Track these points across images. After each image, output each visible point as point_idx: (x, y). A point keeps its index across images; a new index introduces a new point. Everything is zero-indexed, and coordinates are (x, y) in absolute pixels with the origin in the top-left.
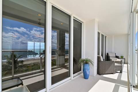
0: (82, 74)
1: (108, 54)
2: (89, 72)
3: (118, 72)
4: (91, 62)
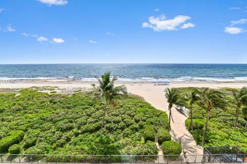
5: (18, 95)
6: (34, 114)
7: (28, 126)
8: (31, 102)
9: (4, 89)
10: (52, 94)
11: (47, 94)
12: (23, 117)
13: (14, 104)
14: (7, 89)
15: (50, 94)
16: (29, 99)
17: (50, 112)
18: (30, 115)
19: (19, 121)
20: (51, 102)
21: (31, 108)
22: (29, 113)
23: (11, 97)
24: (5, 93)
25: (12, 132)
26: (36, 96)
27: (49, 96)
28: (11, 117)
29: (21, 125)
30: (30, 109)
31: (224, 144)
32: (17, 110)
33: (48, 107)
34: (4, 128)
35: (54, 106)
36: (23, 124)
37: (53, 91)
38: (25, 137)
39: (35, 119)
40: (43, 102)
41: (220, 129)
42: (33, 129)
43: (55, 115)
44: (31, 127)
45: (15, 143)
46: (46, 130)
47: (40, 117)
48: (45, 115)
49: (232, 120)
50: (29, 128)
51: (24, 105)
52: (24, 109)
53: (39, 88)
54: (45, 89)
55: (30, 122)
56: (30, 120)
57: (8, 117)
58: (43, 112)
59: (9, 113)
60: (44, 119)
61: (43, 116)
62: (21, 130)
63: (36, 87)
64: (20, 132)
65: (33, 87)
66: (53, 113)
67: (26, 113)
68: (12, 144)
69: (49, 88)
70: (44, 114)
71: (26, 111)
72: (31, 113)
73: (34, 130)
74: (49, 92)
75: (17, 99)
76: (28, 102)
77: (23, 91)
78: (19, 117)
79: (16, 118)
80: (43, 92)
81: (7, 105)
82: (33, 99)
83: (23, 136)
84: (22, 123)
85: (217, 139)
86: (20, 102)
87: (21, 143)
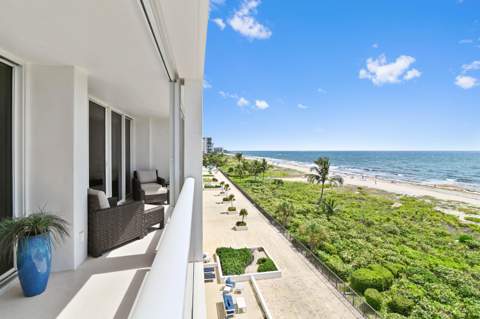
0: (16, 281)
1: (135, 173)
2: (49, 265)
3: (154, 229)
4: (55, 225)
5: (397, 204)
6: (419, 252)
7: (402, 270)
8: (416, 226)
9: (378, 190)
10: (469, 222)
11: (455, 219)
12: (397, 249)
13: (388, 220)
14: (383, 191)
15: (464, 222)
16: (413, 219)
17: (456, 265)
18: (410, 251)
19: (390, 252)
20: (462, 240)
21: (415, 237)
22: (410, 246)
23: (386, 207)
24: (378, 197)
25: (376, 266)
26: (429, 216)
27: (460, 225)
28: (379, 239)
29: (391, 261)
30: (413, 239)
32: (390, 232)
33: (452, 249)
34: (366, 252)
35: (470, 254)
36: (395, 262)
37: (473, 216)
38: (394, 287)
39: (418, 263)
40: (443, 234)
42: (411, 280)
43: (468, 276)
44: (408, 275)
45: (376, 287)
46: (438, 300)
47: (430, 265)
48: (442, 266)
50: (404, 276)
51: (404, 227)
52: (403, 234)
53: (438, 201)
54: (454, 208)
55: (408, 264)
56: (408, 260)
57: (374, 238)
58: (439, 257)
59: (377, 232)
60: (438, 274)
61: (437, 265)
62: (390, 270)
63: (432, 199)
64: (388, 274)
65: (426, 197)
66: (464, 269)
67: (404, 242)
68: (372, 286)
69: (465, 207)
70: (438, 261)
71: (405, 239)
72: (414, 248)
73: (412, 285)
74: (462, 217)
75: (395, 212)
76: (412, 223)
77: (407, 200)
78: (391, 246)
79: (387, 245)
80: (446, 211)
81: (378, 217)
82: (422, 219)
83: (391, 283)
84: (393, 258)
86: (398, 219)
87: (384, 293)
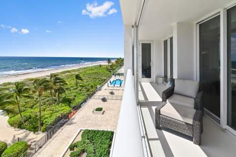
31: (54, 118)
41: (44, 111)
49: (48, 100)
85: (47, 118)
